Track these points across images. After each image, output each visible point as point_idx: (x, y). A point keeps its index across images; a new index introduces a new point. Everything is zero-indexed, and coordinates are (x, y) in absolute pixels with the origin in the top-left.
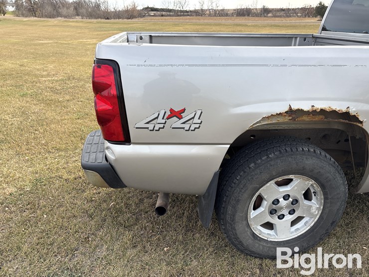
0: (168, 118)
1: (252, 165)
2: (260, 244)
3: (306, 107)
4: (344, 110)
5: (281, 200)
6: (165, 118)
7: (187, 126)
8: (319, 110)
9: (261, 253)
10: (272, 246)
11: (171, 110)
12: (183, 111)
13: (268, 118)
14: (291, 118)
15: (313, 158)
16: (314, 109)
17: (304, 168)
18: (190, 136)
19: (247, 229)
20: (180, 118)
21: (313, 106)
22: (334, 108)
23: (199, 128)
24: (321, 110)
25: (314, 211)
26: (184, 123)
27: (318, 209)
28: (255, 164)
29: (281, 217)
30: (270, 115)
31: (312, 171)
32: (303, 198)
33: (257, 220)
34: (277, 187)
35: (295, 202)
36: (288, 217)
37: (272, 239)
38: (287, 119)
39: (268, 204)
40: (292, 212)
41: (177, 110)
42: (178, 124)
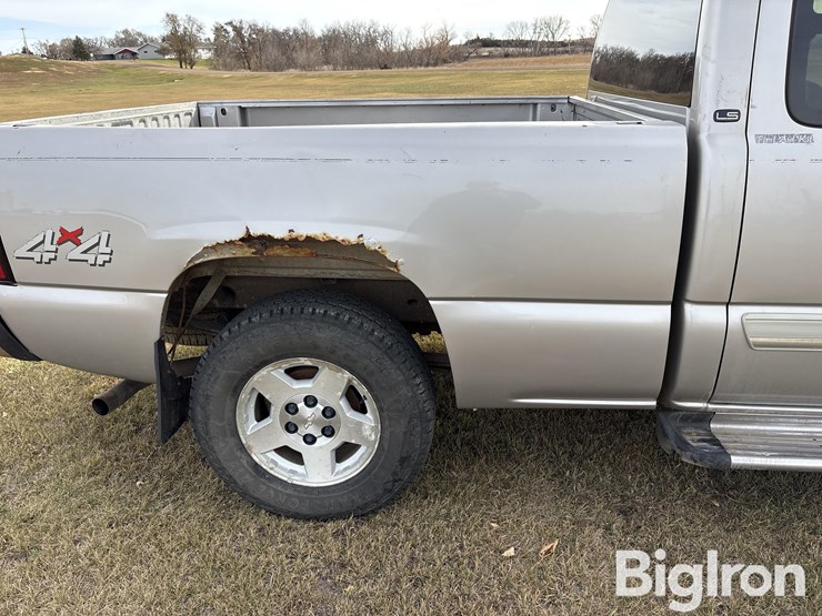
0: (59, 243)
1: (226, 334)
2: (269, 487)
3: (279, 231)
4: (354, 240)
5: (301, 405)
6: (55, 242)
7: (90, 258)
8: (303, 239)
9: (272, 503)
10: (296, 494)
11: (62, 230)
12: (80, 231)
13: (213, 247)
14: (254, 250)
15: (332, 328)
16: (294, 235)
17: (316, 347)
18: (99, 276)
19: (239, 454)
20: (78, 243)
21: (290, 231)
22: (333, 236)
23: (110, 261)
24: (308, 238)
25: (368, 433)
26: (85, 252)
27: (373, 429)
28: (230, 332)
29: (309, 439)
30: (214, 243)
31: (333, 352)
32: (343, 406)
33: (261, 441)
34: (287, 380)
35: (329, 412)
36: (322, 441)
37: (297, 481)
38: (247, 252)
39: (276, 410)
40: (328, 432)
41: (70, 229)
42: (76, 253)
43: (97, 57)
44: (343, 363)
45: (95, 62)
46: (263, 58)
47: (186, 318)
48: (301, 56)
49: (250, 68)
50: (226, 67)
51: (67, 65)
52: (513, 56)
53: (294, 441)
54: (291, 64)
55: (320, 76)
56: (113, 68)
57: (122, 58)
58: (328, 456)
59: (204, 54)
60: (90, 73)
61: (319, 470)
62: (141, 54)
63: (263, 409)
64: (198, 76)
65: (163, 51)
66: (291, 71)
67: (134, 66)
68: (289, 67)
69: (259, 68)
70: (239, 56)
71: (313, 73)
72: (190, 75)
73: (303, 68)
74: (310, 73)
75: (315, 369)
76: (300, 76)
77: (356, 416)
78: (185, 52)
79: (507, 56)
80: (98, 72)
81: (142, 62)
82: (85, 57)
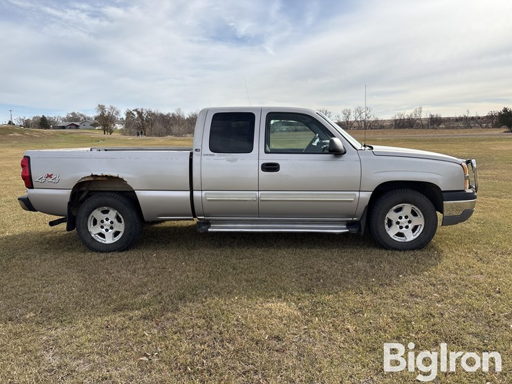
0: (47, 178)
4: (116, 176)
5: (105, 221)
6: (45, 177)
7: (54, 181)
8: (104, 176)
11: (48, 174)
12: (52, 174)
13: (84, 178)
16: (102, 175)
18: (55, 186)
19: (88, 234)
20: (51, 178)
22: (112, 175)
23: (58, 182)
24: (106, 175)
26: (52, 180)
27: (123, 227)
29: (107, 230)
32: (115, 221)
33: (94, 231)
34: (101, 214)
35: (112, 222)
36: (110, 231)
37: (103, 242)
38: (92, 179)
39: (99, 222)
40: (112, 228)
41: (50, 174)
42: (50, 180)
43: (54, 128)
44: (115, 208)
45: (53, 130)
46: (153, 129)
47: (77, 200)
48: (175, 129)
49: (145, 135)
50: (131, 134)
51: (36, 132)
52: (300, 131)
53: (103, 231)
54: (169, 133)
55: (183, 140)
56: (63, 134)
57: (70, 128)
58: (111, 235)
59: (119, 127)
60: (49, 136)
61: (109, 240)
62: (81, 126)
63: (95, 222)
64: (114, 139)
65: (94, 125)
66: (169, 136)
67: (77, 133)
68: (167, 134)
69: (150, 135)
70: (139, 128)
71: (182, 138)
72: (109, 138)
73: (176, 135)
74: (178, 138)
75: (109, 211)
76: (172, 140)
77: (119, 224)
78: (107, 126)
79: (296, 131)
80: (54, 135)
81: (82, 131)
82: (48, 127)
